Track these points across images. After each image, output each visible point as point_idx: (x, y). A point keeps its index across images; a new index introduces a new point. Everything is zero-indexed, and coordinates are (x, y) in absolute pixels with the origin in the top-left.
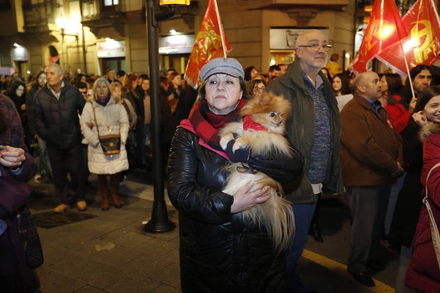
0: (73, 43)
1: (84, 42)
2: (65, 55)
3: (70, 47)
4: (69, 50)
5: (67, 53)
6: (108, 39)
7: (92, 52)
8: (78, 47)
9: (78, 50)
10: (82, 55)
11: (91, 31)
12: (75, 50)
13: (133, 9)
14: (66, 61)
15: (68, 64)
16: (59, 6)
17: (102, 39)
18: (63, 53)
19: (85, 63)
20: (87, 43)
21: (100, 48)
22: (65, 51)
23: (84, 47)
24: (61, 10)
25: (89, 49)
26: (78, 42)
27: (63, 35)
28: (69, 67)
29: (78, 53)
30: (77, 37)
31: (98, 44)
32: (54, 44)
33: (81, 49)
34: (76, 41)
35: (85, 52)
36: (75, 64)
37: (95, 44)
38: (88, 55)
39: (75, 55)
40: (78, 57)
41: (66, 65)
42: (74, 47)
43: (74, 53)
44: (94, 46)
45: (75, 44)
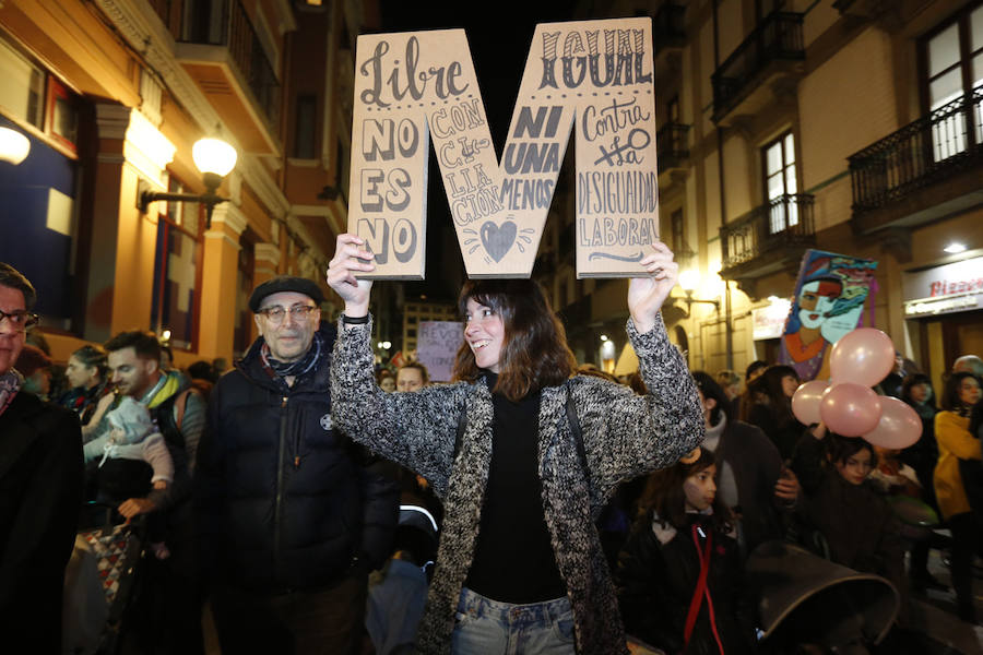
0: (710, 317)
1: (729, 311)
2: (698, 340)
3: (707, 325)
4: (704, 329)
5: (701, 337)
6: (773, 299)
7: (744, 329)
8: (719, 322)
9: (719, 329)
10: (724, 337)
11: (738, 288)
12: (714, 329)
13: (831, 223)
14: (698, 353)
15: (701, 356)
16: (692, 254)
17: (763, 302)
18: (695, 338)
19: (730, 352)
20: (735, 314)
21: (759, 320)
22: (698, 334)
23: (728, 322)
24: (695, 260)
25: (737, 325)
26: (719, 314)
27: (689, 301)
28: (703, 362)
29: (719, 334)
30: (717, 304)
31: (754, 312)
32: (683, 323)
33: (724, 326)
34: (716, 313)
35: (730, 330)
36: (713, 355)
37: (750, 313)
38: (736, 337)
39: (714, 338)
40: (719, 341)
41: (698, 360)
42: (710, 325)
43: (712, 335)
44: (748, 318)
45: (715, 317)
